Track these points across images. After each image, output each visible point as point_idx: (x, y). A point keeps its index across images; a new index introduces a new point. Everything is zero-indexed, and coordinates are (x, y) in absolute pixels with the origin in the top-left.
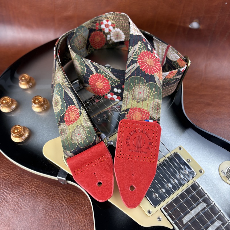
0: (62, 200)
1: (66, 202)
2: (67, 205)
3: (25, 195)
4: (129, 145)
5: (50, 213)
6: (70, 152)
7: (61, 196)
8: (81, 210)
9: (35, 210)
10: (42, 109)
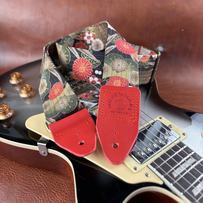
0: (40, 181)
1: (45, 183)
2: (45, 186)
3: (1, 177)
4: (110, 107)
5: (26, 195)
6: (52, 118)
7: (40, 177)
8: (61, 191)
9: (9, 192)
10: (29, 95)
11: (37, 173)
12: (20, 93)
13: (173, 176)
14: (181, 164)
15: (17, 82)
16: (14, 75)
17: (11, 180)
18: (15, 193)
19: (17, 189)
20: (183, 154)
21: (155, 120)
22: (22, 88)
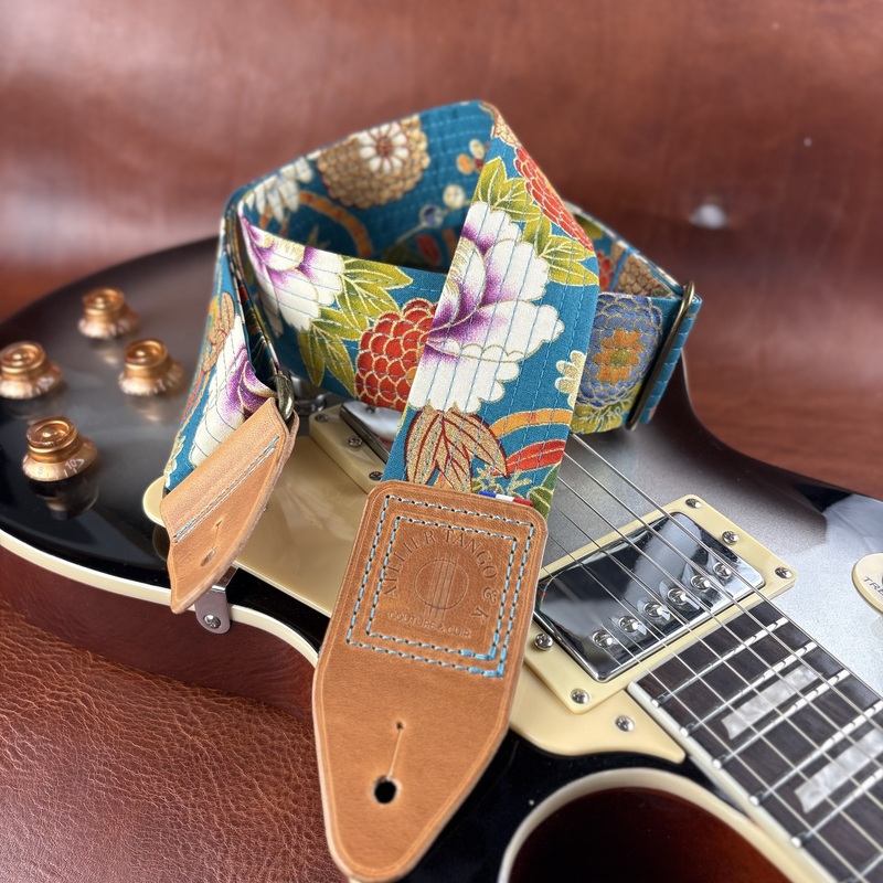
0: (193, 734)
1: (212, 743)
2: (214, 753)
3: (39, 712)
5: (139, 786)
8: (277, 775)
10: (157, 385)
11: (182, 700)
12: (121, 376)
13: (723, 733)
14: (761, 688)
15: (108, 329)
16: (100, 300)
17: (78, 724)
18: (92, 777)
19: (103, 760)
20: (770, 651)
21: (668, 509)
22: (132, 356)
